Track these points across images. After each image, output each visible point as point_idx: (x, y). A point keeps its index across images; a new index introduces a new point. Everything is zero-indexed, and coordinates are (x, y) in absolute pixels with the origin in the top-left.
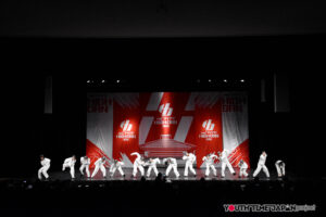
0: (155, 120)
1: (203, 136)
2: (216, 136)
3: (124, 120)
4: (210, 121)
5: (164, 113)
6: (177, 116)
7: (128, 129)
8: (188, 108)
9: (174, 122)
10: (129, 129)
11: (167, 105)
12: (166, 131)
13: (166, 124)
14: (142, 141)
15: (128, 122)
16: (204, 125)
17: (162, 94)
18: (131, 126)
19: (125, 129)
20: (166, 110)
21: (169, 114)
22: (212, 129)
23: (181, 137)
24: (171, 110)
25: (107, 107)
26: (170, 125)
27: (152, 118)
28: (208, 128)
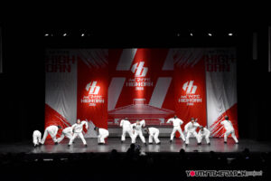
0: (127, 81)
1: (183, 101)
2: (199, 100)
3: (90, 81)
4: (191, 83)
5: (138, 74)
6: (152, 76)
7: (94, 91)
8: (165, 68)
9: (149, 84)
11: (142, 64)
12: (140, 94)
13: (140, 86)
14: (111, 107)
15: (95, 83)
16: (184, 88)
17: (136, 50)
18: (98, 88)
19: (91, 92)
20: (140, 70)
21: (144, 75)
22: (193, 92)
23: (158, 101)
24: (146, 70)
25: (69, 66)
26: (145, 87)
27: (124, 79)
28: (188, 91)
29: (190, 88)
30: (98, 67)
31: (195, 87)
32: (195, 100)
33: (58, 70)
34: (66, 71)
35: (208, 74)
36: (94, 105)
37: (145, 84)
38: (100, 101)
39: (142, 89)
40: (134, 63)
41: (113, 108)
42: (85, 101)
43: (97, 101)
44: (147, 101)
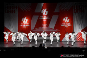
0: (39, 17)
1: (63, 25)
2: (70, 25)
3: (24, 17)
4: (67, 18)
5: (44, 14)
6: (50, 15)
8: (56, 11)
9: (49, 18)
10: (26, 22)
11: (45, 10)
12: (45, 23)
13: (45, 19)
15: (25, 18)
16: (64, 20)
17: (43, 3)
18: (27, 20)
19: (24, 22)
20: (45, 12)
21: (46, 14)
22: (68, 22)
24: (47, 12)
25: (15, 10)
26: (47, 20)
27: (38, 16)
28: (66, 21)
29: (66, 20)
30: (27, 11)
31: (69, 20)
32: (68, 25)
33: (10, 12)
34: (13, 13)
35: (74, 14)
36: (25, 27)
37: (47, 18)
38: (28, 26)
39: (46, 20)
40: (42, 9)
41: (33, 29)
42: (22, 25)
43: (27, 25)
44: (48, 25)
